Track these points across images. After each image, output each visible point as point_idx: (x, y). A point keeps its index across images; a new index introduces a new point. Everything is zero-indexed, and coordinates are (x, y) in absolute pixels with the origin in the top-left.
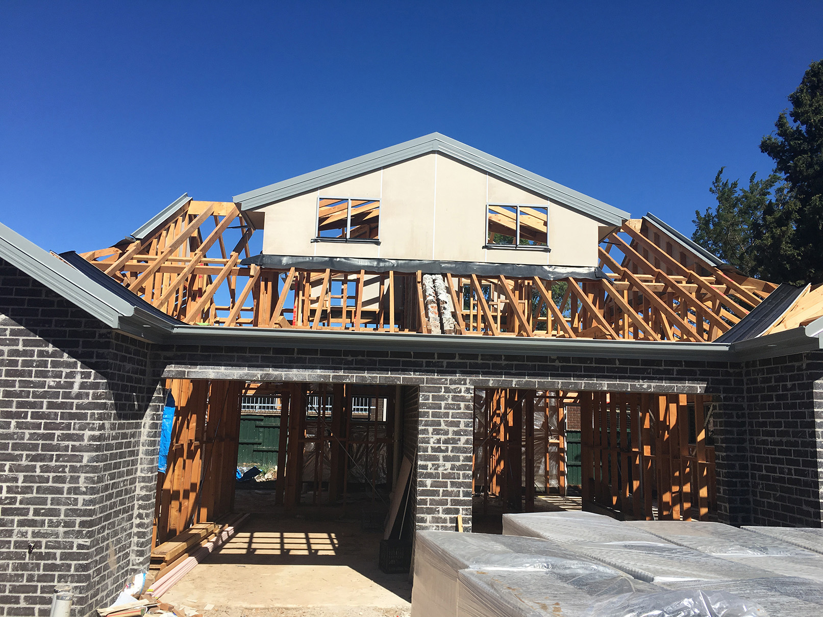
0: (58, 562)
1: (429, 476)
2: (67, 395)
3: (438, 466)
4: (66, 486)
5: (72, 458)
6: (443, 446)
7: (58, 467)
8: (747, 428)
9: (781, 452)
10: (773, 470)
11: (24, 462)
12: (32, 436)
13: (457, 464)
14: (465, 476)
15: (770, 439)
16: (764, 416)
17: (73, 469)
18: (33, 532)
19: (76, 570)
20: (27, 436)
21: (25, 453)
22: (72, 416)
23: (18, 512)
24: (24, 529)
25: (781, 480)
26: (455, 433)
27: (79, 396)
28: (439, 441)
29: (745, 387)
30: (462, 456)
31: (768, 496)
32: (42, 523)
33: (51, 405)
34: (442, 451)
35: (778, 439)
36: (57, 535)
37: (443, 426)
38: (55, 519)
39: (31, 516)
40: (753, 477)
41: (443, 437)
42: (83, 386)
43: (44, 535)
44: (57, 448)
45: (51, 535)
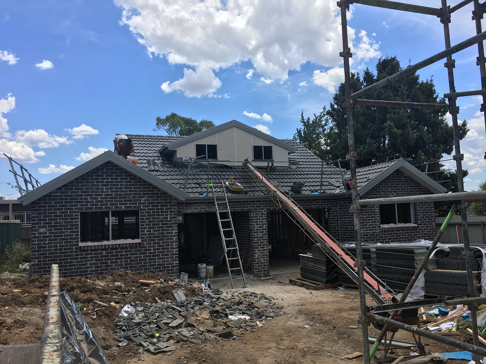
0: (170, 268)
1: (256, 238)
2: (166, 221)
3: (258, 234)
4: (170, 247)
5: (170, 239)
6: (259, 229)
7: (167, 242)
8: (339, 217)
9: (349, 223)
10: (347, 228)
11: (157, 241)
12: (158, 234)
13: (263, 233)
14: (266, 237)
15: (346, 219)
16: (344, 213)
17: (171, 242)
18: (162, 261)
19: (176, 270)
20: (157, 234)
21: (157, 239)
22: (169, 227)
23: (157, 256)
24: (159, 260)
25: (349, 230)
26: (262, 224)
27: (170, 221)
28: (258, 227)
29: (338, 205)
30: (265, 231)
31: (346, 235)
32: (164, 258)
33: (162, 224)
34: (259, 230)
35: (348, 219)
36: (169, 261)
37: (259, 223)
38: (168, 257)
39: (161, 256)
40: (341, 230)
41: (259, 226)
42: (170, 218)
43: (165, 261)
44: (166, 236)
45: (167, 261)
